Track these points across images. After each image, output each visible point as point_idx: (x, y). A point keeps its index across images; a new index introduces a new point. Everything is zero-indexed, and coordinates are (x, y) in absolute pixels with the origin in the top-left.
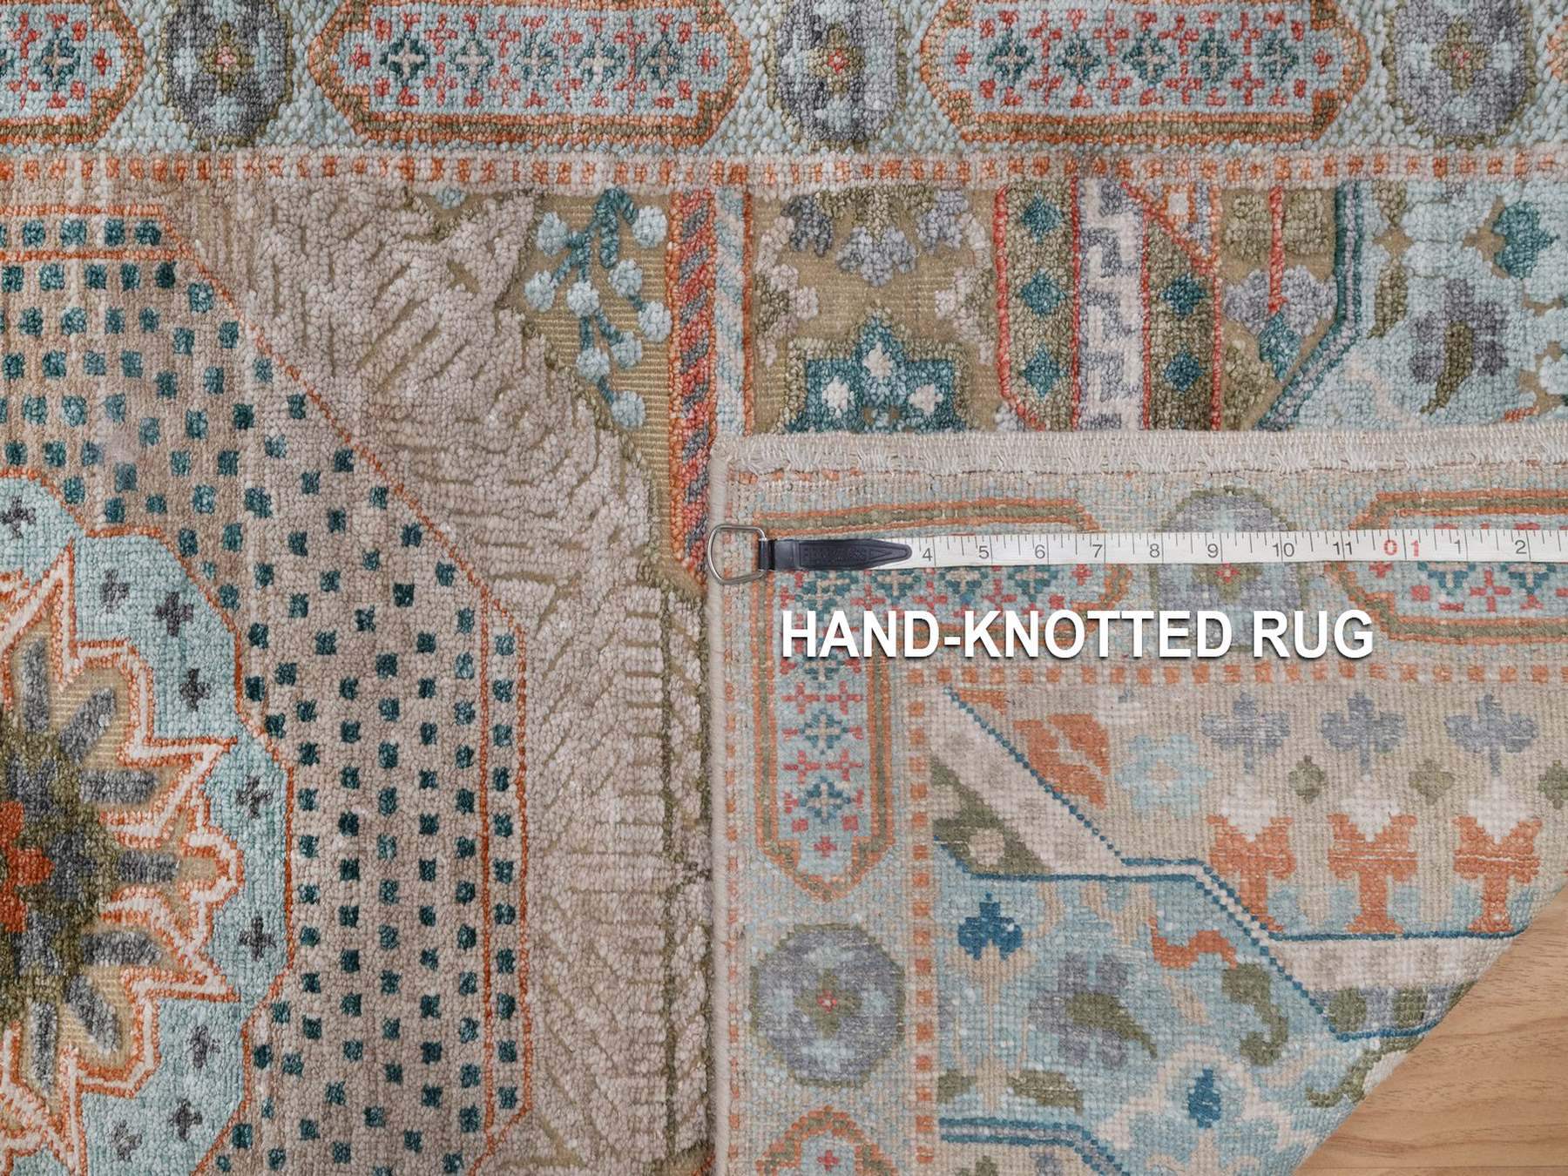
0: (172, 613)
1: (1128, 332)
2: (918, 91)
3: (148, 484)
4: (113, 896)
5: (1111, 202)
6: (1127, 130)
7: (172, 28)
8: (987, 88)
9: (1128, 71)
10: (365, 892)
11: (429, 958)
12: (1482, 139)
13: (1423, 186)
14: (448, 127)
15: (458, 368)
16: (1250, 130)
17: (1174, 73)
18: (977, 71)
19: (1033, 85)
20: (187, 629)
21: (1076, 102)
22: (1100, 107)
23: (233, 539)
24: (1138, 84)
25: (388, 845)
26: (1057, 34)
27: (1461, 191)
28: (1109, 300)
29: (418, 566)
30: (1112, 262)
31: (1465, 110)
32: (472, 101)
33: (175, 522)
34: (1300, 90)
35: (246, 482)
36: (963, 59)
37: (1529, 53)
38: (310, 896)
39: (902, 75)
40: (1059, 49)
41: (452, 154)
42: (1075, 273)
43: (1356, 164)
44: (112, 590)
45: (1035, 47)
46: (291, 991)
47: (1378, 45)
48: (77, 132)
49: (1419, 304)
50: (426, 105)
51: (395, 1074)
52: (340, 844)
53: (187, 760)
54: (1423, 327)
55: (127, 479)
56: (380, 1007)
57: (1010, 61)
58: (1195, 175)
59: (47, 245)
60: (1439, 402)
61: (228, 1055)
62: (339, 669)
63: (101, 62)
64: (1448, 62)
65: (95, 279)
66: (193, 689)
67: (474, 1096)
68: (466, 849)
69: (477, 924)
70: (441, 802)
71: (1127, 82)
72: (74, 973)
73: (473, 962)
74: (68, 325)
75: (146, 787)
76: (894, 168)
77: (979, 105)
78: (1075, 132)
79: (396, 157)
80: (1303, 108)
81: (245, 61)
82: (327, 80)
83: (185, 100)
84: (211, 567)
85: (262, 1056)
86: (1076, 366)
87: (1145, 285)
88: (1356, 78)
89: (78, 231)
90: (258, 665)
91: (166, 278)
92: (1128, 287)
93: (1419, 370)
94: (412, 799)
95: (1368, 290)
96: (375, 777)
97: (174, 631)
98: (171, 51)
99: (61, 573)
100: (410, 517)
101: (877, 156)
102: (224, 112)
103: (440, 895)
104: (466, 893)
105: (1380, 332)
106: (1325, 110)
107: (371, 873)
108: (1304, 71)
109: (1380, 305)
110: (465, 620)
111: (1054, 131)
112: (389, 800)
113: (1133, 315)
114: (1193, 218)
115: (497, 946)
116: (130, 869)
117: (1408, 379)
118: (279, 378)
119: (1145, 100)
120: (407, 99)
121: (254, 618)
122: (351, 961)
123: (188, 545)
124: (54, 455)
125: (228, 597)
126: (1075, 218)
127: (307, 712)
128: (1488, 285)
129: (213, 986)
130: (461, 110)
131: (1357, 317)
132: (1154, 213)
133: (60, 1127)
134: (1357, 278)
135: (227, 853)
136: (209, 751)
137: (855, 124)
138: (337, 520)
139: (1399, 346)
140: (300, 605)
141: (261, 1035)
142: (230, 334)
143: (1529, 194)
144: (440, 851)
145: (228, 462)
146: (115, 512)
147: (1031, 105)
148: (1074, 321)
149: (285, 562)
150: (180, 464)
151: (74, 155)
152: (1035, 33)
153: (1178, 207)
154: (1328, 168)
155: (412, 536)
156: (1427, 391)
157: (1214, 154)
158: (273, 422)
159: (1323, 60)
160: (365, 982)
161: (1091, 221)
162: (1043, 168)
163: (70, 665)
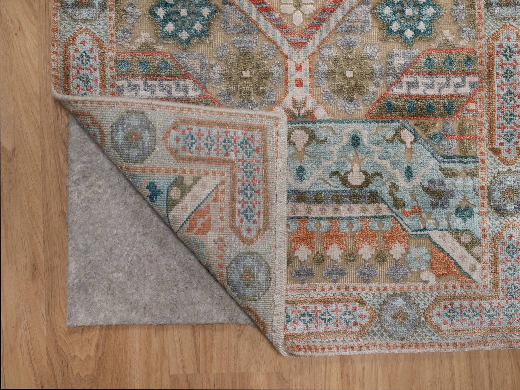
1: (440, 91)
2: (500, 24)
5: (472, 85)
6: (491, 90)
8: (501, 46)
9: (506, 90)
12: (490, 201)
13: (477, 182)
16: (491, 129)
17: (505, 105)
18: (505, 43)
19: (502, 61)
21: (498, 74)
22: (497, 81)
24: (502, 93)
26: (515, 68)
27: (477, 194)
28: (448, 84)
30: (457, 86)
31: (497, 195)
34: (501, 144)
36: (508, 38)
37: (512, 214)
39: (504, 19)
40: (511, 68)
42: (454, 73)
43: (483, 162)
45: (511, 61)
47: (513, 168)
49: (448, 181)
54: (442, 183)
57: (508, 53)
58: (480, 111)
60: (424, 189)
64: (509, 190)
71: (503, 90)
76: (480, 16)
77: (497, 43)
78: (490, 74)
80: (497, 146)
86: (431, 74)
87: (452, 96)
88: (505, 161)
92: (449, 91)
93: (431, 182)
95: (451, 165)
101: (483, 11)
105: (441, 169)
106: (496, 152)
108: (506, 145)
109: (448, 169)
111: (490, 65)
113: (445, 92)
114: (469, 111)
117: (429, 178)
119: (499, 95)
126: (468, 74)
128: (454, 202)
131: (444, 162)
132: (470, 99)
134: (454, 162)
137: (492, 4)
139: (438, 176)
143: (476, 216)
147: (497, 60)
148: (443, 74)
152: (515, 61)
153: (472, 106)
154: (481, 153)
156: (426, 184)
157: (485, 118)
159: (509, 151)
161: (468, 79)
162: (481, 63)
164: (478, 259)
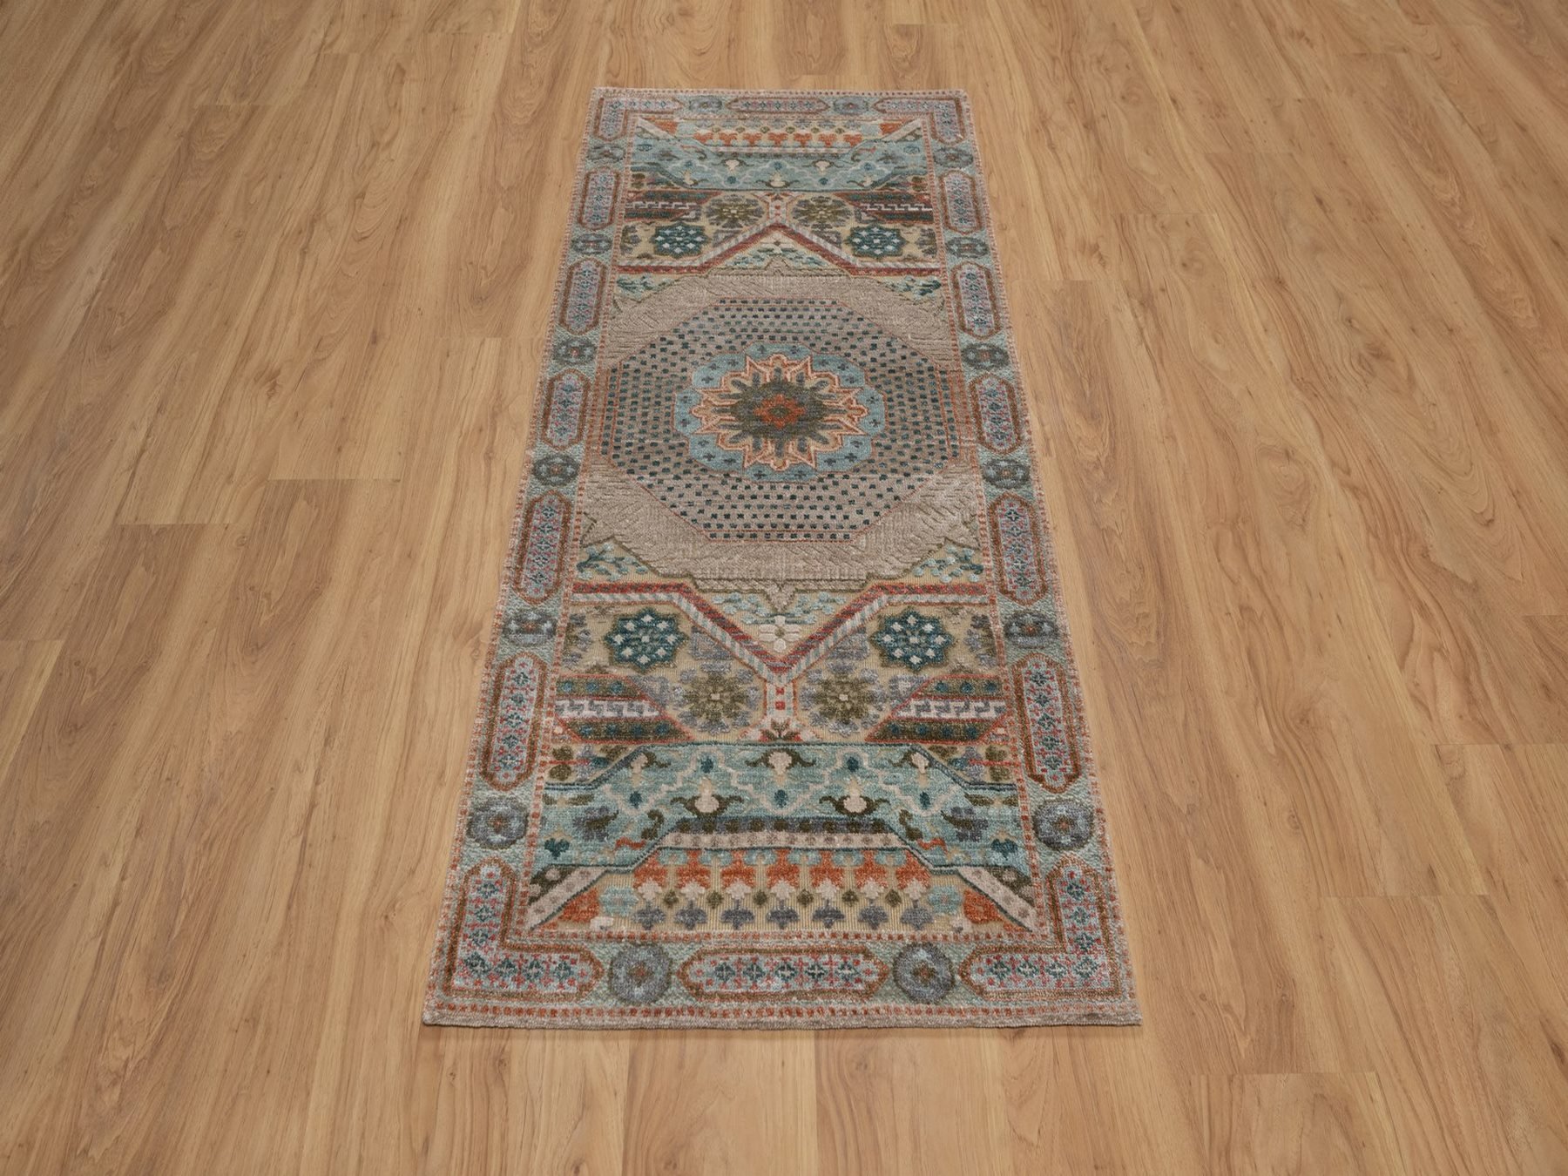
0: (851, 457)
1: (958, 714)
2: (1026, 652)
3: (886, 453)
4: (772, 442)
5: (998, 710)
6: (1022, 714)
7: (1013, 461)
8: (1030, 673)
9: (1041, 715)
10: (774, 501)
11: (755, 516)
12: (1037, 833)
13: (1018, 812)
14: (995, 525)
15: (926, 527)
16: (1028, 754)
17: (1043, 729)
18: (1034, 670)
19: (1032, 687)
20: (847, 460)
21: (1029, 699)
22: (1029, 707)
23: (872, 472)
24: (1037, 718)
25: (788, 507)
26: (1049, 693)
27: (1018, 825)
28: (967, 708)
29: (869, 514)
30: (979, 710)
31: (1045, 826)
32: (1003, 531)
33: (877, 458)
34: (1044, 770)
35: (889, 475)
36: (1037, 666)
37: (1069, 848)
38: (772, 488)
39: (1030, 648)
40: (1045, 694)
41: (988, 527)
42: (974, 698)
43: (1022, 789)
44: (857, 443)
45: (1044, 686)
46: (745, 483)
47: (1063, 796)
48: (981, 440)
49: (978, 810)
50: (1001, 520)
51: (721, 507)
52: (787, 494)
53: (810, 459)
54: (970, 811)
55: (888, 448)
56: (741, 504)
57: (1038, 679)
58: (1011, 736)
59: (949, 432)
60: (946, 818)
61: (727, 468)
62: (838, 496)
63: (1001, 445)
64: (1061, 820)
65: (942, 442)
66: (830, 462)
67: (714, 527)
68: (787, 526)
69: (765, 528)
70: (800, 520)
71: (1038, 714)
72: (750, 433)
73: (754, 527)
74: (928, 436)
75: (802, 450)
76: (1000, 645)
77: (1023, 670)
78: (1020, 699)
79: (985, 513)
80: (1038, 772)
81: (1006, 477)
82: (1004, 496)
83: (993, 463)
84: (865, 466)
85: (727, 475)
86: (945, 698)
87: (973, 720)
88: (1051, 789)
89: (954, 438)
90: (838, 477)
91: (943, 458)
92: (971, 715)
93: (956, 810)
94: (800, 514)
95: (980, 792)
96: (807, 504)
97: (846, 457)
98: (1007, 460)
99: (861, 432)
100: (882, 514)
101: (1004, 641)
102: (992, 472)
103: (774, 519)
104: (774, 526)
105: (967, 796)
106: (1040, 779)
107: (779, 502)
108: (1050, 772)
109: (976, 797)
110: (853, 527)
111: (1019, 690)
112: (801, 507)
113: (964, 716)
114: (997, 736)
115: (758, 534)
116: (779, 447)
117: (953, 806)
118: (919, 483)
119: (1033, 720)
120: (1002, 516)
121: (851, 476)
122: (754, 497)
123: (871, 461)
124: (893, 432)
125: (857, 470)
126: (992, 698)
127: (825, 488)
128: (989, 834)
129: (746, 465)
130: (1000, 528)
131: (971, 789)
132: (997, 723)
133: (708, 429)
134: (984, 789)
135: (784, 469)
136: (813, 465)
137: (1012, 634)
138: (880, 496)
139: (963, 803)
140: (855, 487)
141: (732, 475)
142: (930, 472)
143: (1021, 850)
144: (786, 520)
145: (894, 471)
146: (878, 445)
147: (1025, 686)
148: (960, 698)
149: (868, 483)
150: (893, 460)
151: (974, 439)
152: (1049, 686)
153: (1001, 731)
154: (1019, 780)
155: (877, 514)
156: (949, 813)
157: (1019, 743)
158: (906, 482)
159: (1055, 778)
160: (748, 500)
161: (992, 704)
162: (1007, 688)
163: (836, 433)
164: (1030, 902)
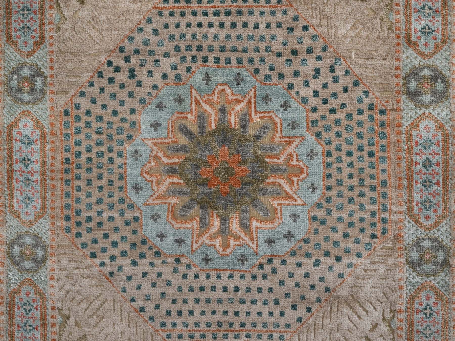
0: (289, 236)
3: (321, 229)
4: (218, 216)
7: (436, 240)
10: (219, 293)
11: (203, 313)
14: (411, 324)
15: (352, 325)
20: (285, 240)
23: (308, 255)
25: (231, 301)
29: (301, 312)
32: (418, 331)
33: (312, 237)
35: (322, 259)
38: (219, 277)
41: (404, 325)
44: (295, 217)
46: (194, 270)
48: (410, 209)
50: (417, 317)
51: (174, 302)
52: (231, 286)
53: (252, 239)
55: (323, 223)
56: (191, 297)
59: (381, 200)
61: (179, 250)
62: (276, 287)
63: (427, 218)
65: (373, 214)
66: (270, 242)
67: (169, 326)
68: (231, 325)
69: (212, 328)
70: (242, 317)
72: (198, 203)
73: (203, 326)
74: (362, 205)
75: (245, 227)
79: (403, 308)
81: (428, 262)
82: (423, 287)
83: (418, 244)
84: (300, 248)
85: (178, 261)
89: (385, 209)
90: (277, 262)
91: (373, 236)
94: (244, 308)
96: (248, 297)
97: (285, 236)
98: (430, 239)
99: (299, 202)
100: (314, 310)
102: (415, 255)
103: (219, 317)
104: (220, 324)
107: (224, 296)
110: (288, 326)
112: (243, 302)
115: (207, 334)
116: (224, 220)
118: (348, 270)
120: (418, 311)
121: (288, 261)
122: (202, 289)
123: (306, 241)
124: (329, 200)
125: (293, 253)
127: (265, 277)
129: (195, 246)
130: (415, 328)
133: (159, 197)
135: (228, 251)
136: (254, 246)
138: (313, 287)
140: (291, 275)
141: (183, 260)
142: (359, 255)
144: (230, 317)
145: (327, 254)
146: (314, 218)
149: (302, 271)
150: (326, 239)
151: (404, 208)
155: (309, 310)
158: (338, 268)
160: (197, 294)
163: (275, 203)
